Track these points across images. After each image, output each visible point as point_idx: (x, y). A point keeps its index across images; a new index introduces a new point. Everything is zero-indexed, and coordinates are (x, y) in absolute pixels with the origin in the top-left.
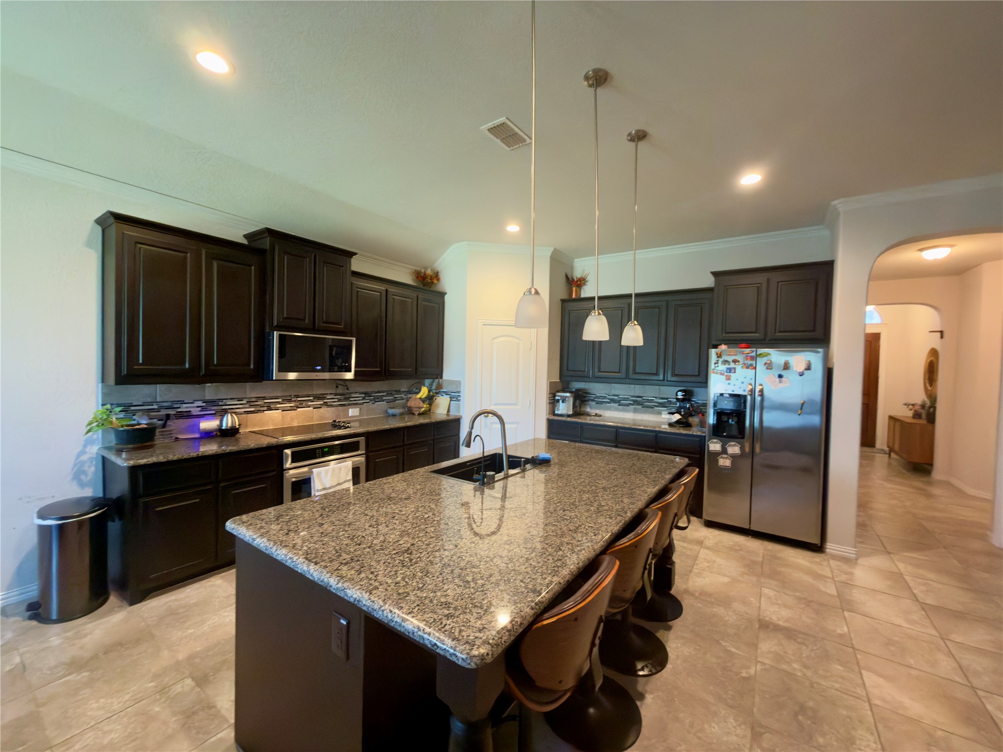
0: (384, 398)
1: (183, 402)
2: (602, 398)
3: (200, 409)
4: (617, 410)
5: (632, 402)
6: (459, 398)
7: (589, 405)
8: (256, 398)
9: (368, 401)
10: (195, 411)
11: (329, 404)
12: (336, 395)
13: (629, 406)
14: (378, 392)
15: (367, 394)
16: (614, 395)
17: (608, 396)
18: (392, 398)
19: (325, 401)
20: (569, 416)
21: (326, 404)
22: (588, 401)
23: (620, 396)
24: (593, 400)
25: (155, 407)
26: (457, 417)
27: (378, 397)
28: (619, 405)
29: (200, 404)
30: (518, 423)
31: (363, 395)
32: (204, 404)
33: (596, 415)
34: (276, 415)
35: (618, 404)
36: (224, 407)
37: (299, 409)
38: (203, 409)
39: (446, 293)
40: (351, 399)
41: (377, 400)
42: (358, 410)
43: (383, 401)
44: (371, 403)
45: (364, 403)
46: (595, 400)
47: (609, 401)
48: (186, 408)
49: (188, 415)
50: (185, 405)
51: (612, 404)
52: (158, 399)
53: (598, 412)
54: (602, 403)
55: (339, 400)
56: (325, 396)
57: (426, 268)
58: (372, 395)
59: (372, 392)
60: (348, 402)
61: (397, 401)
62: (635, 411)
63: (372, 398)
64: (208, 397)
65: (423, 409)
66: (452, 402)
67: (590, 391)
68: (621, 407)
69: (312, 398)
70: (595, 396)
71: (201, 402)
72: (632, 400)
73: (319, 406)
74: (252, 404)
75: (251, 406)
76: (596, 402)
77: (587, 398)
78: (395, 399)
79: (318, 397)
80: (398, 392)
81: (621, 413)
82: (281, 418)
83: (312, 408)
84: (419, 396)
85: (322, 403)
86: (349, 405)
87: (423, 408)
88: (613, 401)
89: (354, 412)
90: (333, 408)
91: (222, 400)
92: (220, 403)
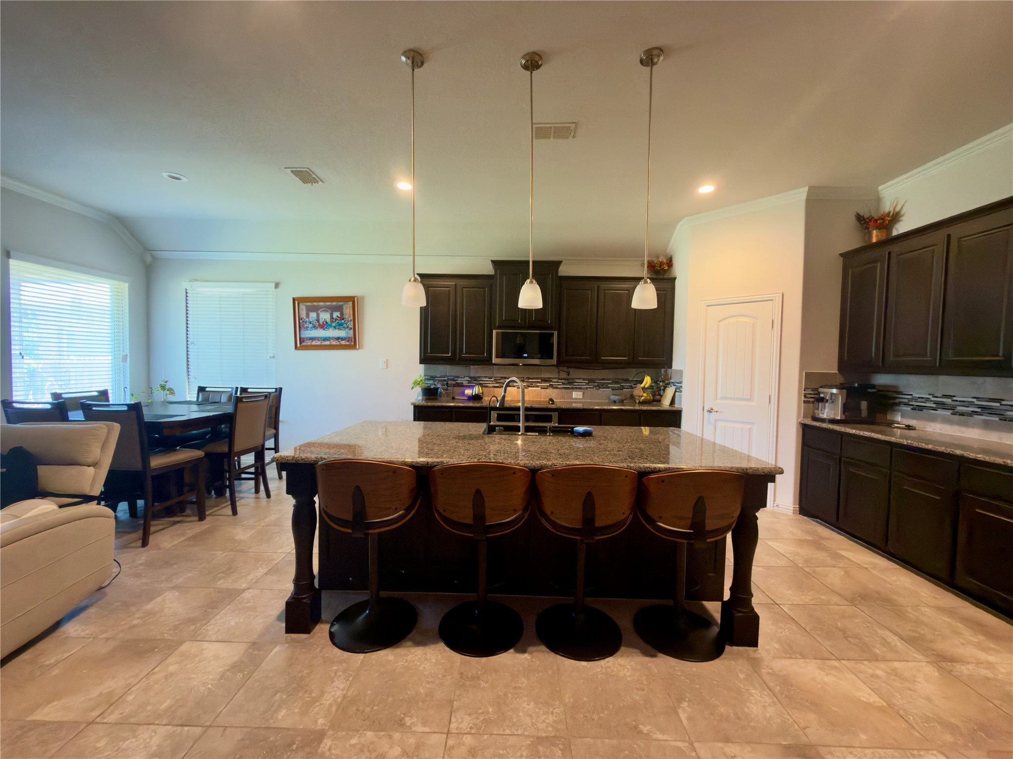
0: (609, 385)
1: (458, 377)
2: (924, 400)
3: (467, 382)
4: (946, 421)
5: (979, 410)
6: (681, 389)
7: (899, 411)
8: (500, 377)
9: (592, 387)
10: (465, 383)
11: (554, 386)
12: (559, 379)
13: (972, 416)
14: (603, 379)
15: (591, 381)
16: (945, 396)
17: (933, 397)
18: (619, 386)
19: (551, 383)
20: (833, 421)
21: (551, 386)
22: (899, 404)
23: (955, 398)
24: (906, 404)
25: (446, 379)
26: (679, 409)
27: (603, 384)
28: (952, 414)
29: (467, 379)
30: (753, 423)
31: (587, 381)
32: (470, 379)
33: (909, 427)
34: (513, 391)
35: (951, 411)
36: (481, 382)
37: (530, 388)
38: (469, 382)
39: (676, 278)
40: (575, 384)
41: (599, 387)
42: (581, 393)
43: (609, 388)
44: (595, 388)
45: (587, 388)
46: (911, 403)
47: (934, 406)
48: (461, 380)
49: (460, 385)
50: (460, 379)
51: (940, 412)
52: (448, 375)
53: (913, 422)
54: (921, 408)
55: (563, 384)
56: (551, 379)
57: (658, 257)
58: (596, 381)
59: (596, 379)
60: (572, 386)
61: (624, 390)
62: (986, 426)
63: (596, 384)
64: (472, 375)
65: (643, 398)
66: (677, 393)
67: (901, 389)
68: (957, 417)
69: (540, 380)
70: (910, 397)
71: (468, 378)
72: (980, 407)
73: (546, 387)
74: (497, 381)
75: (497, 383)
76: (912, 407)
77: (897, 401)
78: (622, 388)
79: (545, 380)
80: (627, 381)
81: (956, 428)
82: (516, 393)
83: (540, 388)
84: (642, 385)
85: (548, 385)
86: (573, 388)
87: (642, 396)
88: (941, 406)
89: (577, 395)
90: (558, 390)
91: (479, 377)
92: (479, 379)
